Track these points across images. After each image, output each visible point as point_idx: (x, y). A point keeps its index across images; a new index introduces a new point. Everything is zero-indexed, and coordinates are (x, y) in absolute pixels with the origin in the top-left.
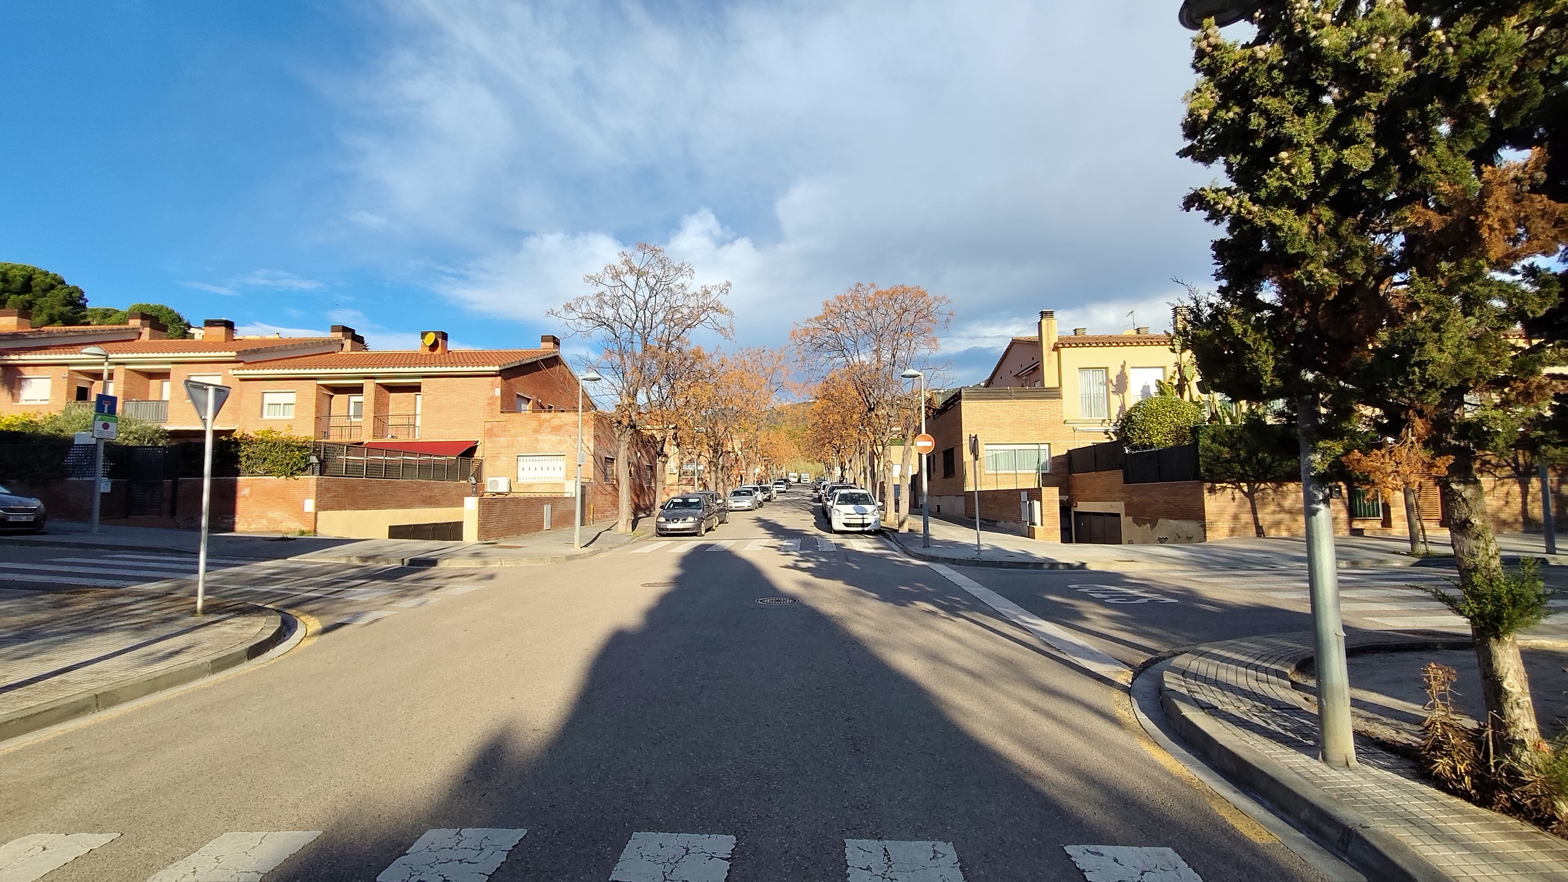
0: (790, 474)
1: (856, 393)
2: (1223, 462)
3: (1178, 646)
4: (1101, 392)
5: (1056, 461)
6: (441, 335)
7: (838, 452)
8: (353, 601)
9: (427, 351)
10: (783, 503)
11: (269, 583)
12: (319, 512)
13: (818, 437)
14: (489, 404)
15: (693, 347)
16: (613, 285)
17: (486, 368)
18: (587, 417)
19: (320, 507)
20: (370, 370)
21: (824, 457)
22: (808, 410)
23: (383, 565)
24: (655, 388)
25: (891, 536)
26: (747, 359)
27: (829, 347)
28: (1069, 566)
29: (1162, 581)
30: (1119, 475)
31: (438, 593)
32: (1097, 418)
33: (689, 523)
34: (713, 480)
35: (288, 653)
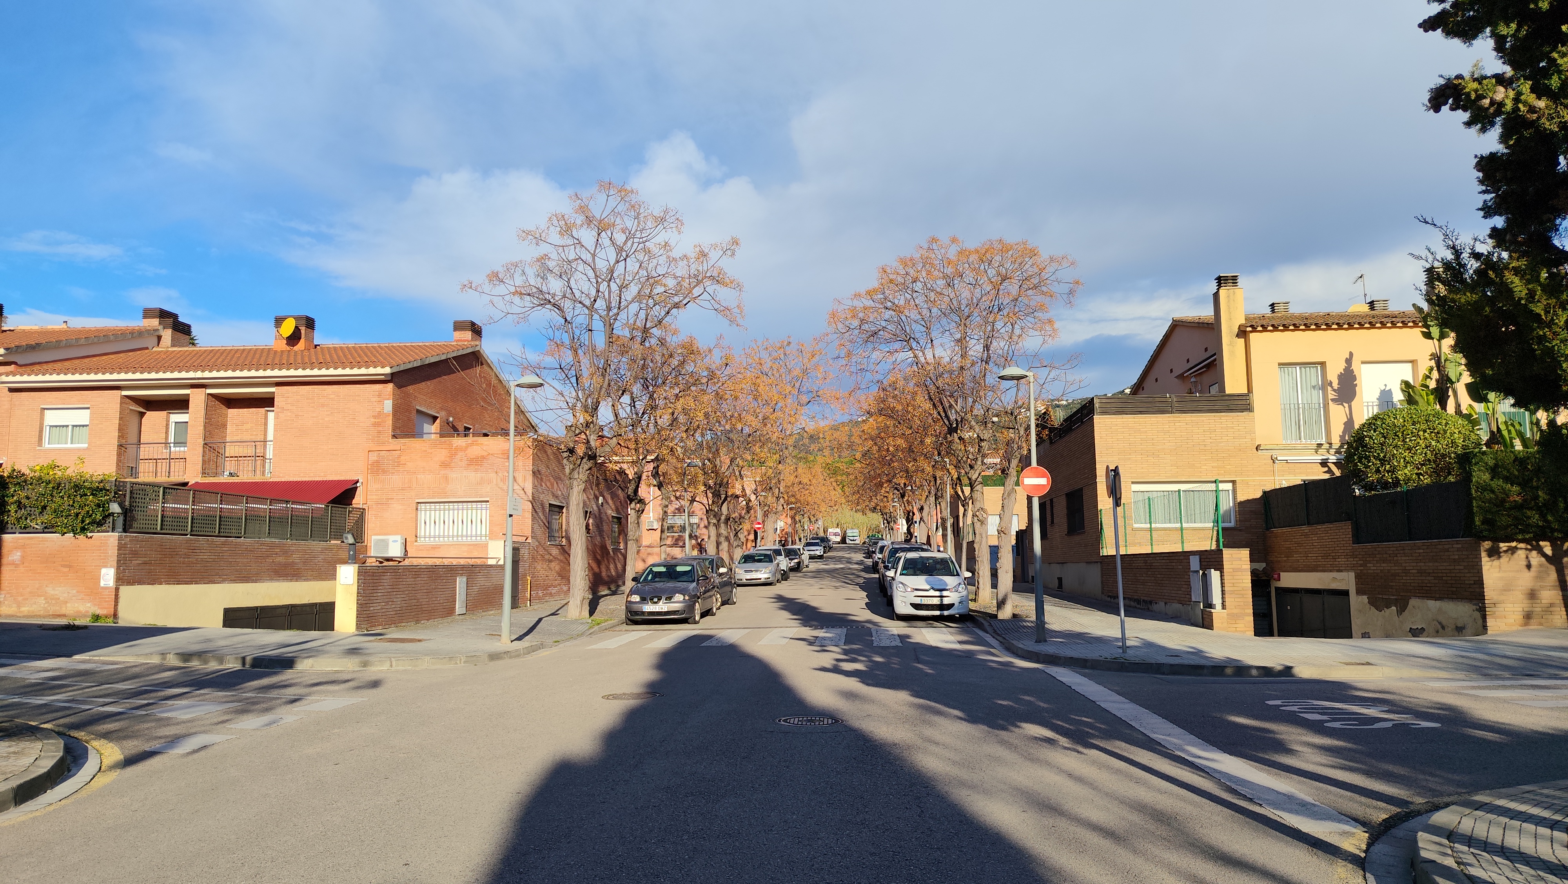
0: (830, 530)
1: (928, 406)
2: (1511, 509)
3: (1442, 794)
4: (1315, 400)
5: (1244, 508)
6: (304, 322)
7: (903, 496)
8: (169, 718)
9: (283, 345)
10: (818, 574)
11: (46, 692)
12: (121, 587)
13: (872, 473)
14: (375, 425)
15: (682, 337)
16: (561, 243)
17: (372, 371)
18: (522, 443)
19: (122, 579)
20: (199, 374)
21: (882, 504)
22: (856, 432)
23: (213, 665)
24: (626, 399)
25: (986, 624)
26: (764, 355)
27: (887, 336)
28: (1266, 671)
29: (1416, 695)
30: (1344, 530)
31: (297, 707)
32: (1309, 442)
33: (677, 603)
34: (713, 538)
35: (74, 796)
